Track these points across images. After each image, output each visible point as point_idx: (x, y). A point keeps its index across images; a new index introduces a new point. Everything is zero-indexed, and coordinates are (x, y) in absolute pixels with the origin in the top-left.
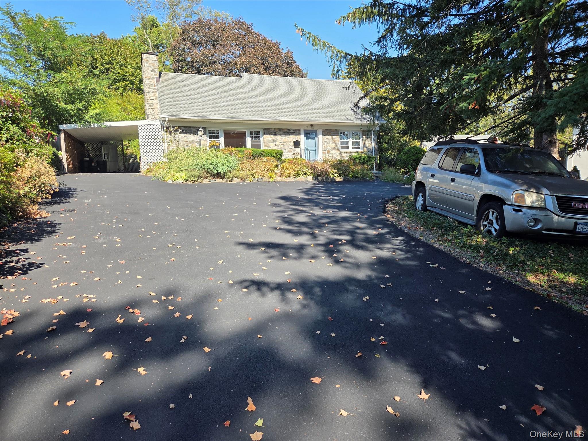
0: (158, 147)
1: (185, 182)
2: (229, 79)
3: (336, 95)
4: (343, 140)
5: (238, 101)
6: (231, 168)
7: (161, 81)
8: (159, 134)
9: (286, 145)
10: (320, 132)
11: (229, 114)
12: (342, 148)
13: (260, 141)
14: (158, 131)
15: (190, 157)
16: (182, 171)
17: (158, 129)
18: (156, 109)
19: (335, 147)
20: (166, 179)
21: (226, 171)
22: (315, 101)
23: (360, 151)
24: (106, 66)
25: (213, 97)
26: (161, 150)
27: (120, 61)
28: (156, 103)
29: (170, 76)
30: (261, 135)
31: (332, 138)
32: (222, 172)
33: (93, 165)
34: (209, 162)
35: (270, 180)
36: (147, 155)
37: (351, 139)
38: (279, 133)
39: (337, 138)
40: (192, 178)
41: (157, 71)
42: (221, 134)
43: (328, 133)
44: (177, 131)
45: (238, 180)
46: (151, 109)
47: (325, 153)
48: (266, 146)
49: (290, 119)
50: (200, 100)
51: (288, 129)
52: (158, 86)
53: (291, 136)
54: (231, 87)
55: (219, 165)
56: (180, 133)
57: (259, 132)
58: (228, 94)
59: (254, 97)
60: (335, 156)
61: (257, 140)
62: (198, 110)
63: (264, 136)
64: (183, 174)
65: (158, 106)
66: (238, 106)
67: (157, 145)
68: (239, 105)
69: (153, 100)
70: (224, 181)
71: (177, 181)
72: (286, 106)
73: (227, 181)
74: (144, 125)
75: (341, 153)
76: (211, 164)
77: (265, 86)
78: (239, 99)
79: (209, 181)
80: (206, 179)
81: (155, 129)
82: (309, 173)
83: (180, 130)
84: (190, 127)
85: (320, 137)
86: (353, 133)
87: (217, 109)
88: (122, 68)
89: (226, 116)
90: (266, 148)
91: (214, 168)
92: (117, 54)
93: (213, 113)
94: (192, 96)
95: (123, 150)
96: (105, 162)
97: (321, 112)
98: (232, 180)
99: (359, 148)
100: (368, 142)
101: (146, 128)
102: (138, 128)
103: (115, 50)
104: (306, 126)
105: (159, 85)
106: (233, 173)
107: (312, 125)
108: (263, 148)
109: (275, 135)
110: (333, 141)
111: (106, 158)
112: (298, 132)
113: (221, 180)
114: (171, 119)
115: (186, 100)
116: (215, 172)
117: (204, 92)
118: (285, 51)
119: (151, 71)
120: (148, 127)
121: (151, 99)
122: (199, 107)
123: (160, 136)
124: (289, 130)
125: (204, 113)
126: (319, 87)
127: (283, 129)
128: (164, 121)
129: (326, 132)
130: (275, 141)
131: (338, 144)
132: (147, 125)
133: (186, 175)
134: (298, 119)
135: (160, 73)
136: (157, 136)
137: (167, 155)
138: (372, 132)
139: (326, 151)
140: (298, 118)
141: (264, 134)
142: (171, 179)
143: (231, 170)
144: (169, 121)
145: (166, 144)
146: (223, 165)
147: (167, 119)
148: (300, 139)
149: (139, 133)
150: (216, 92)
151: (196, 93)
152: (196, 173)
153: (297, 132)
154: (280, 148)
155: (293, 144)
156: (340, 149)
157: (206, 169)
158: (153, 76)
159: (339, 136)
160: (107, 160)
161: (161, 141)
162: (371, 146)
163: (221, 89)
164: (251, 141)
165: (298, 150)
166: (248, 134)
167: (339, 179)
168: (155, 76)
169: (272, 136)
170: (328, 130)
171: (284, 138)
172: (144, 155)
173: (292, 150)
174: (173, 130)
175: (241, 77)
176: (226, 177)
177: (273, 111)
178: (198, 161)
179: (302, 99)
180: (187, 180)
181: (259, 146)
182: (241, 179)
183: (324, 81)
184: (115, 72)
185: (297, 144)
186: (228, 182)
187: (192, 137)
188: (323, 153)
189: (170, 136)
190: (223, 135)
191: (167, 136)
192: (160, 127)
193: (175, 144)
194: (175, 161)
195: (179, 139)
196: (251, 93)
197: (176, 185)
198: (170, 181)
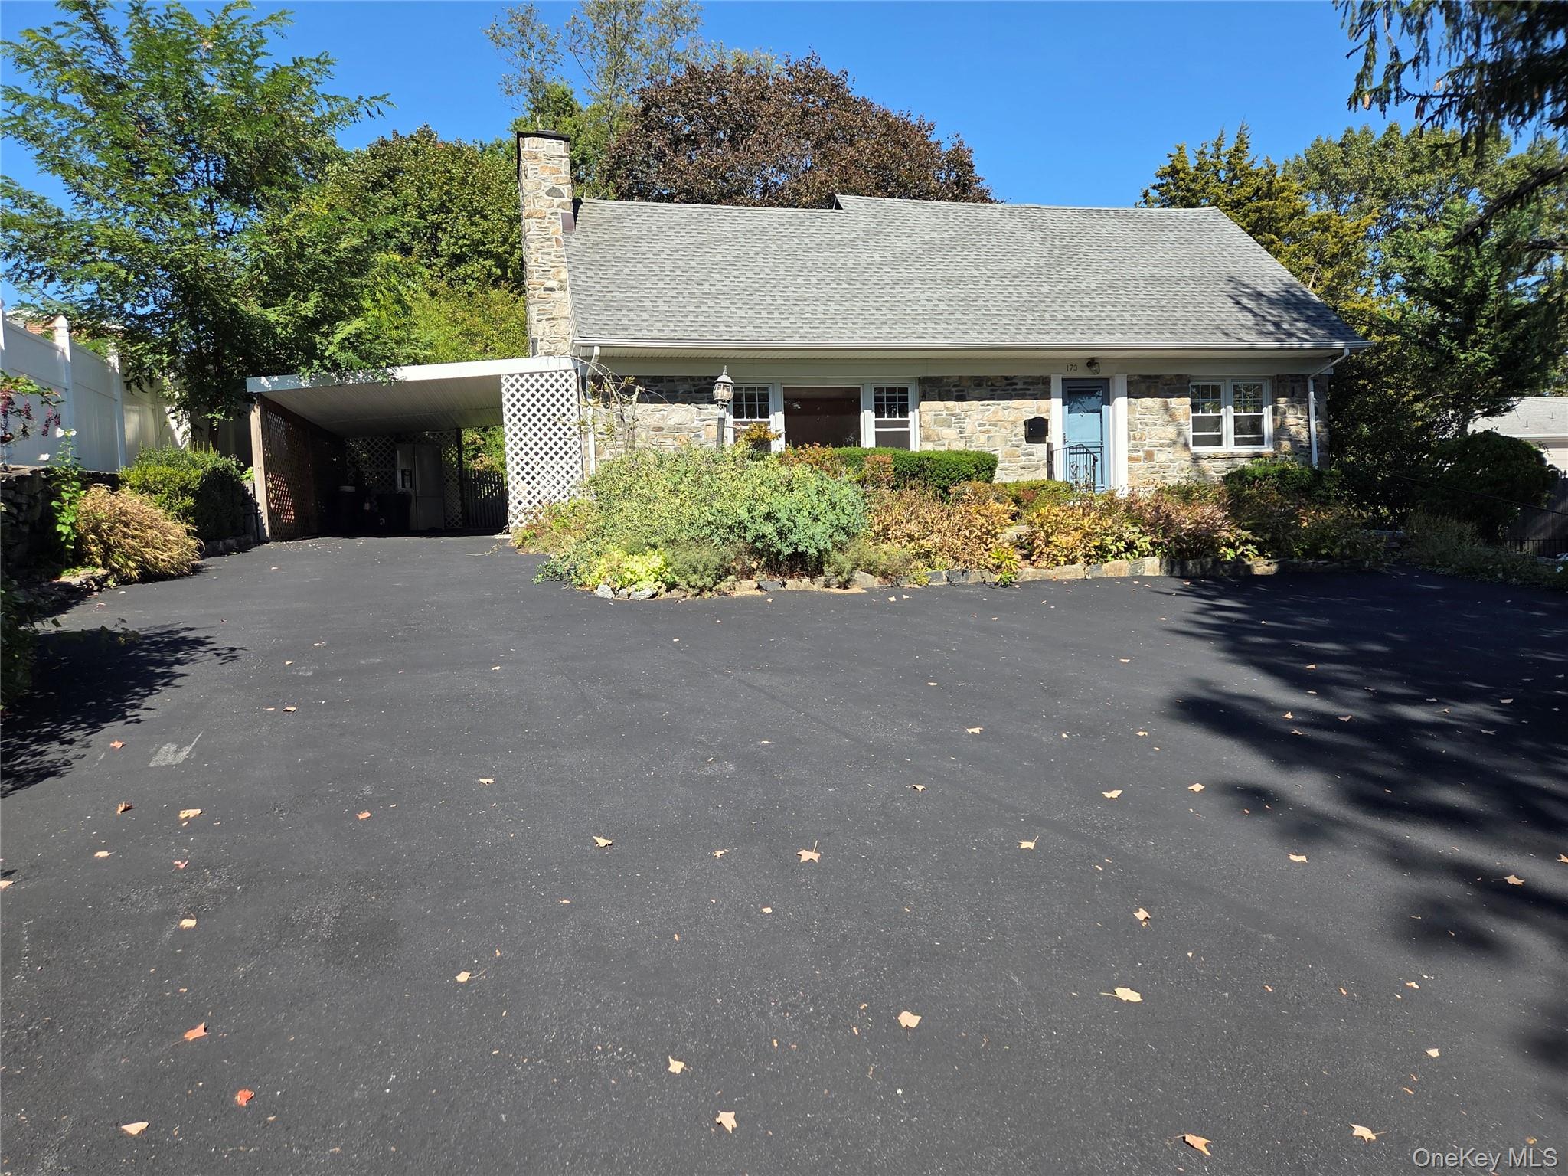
0: (566, 448)
1: (665, 595)
2: (801, 215)
3: (1167, 257)
4: (1200, 414)
5: (834, 285)
6: (847, 534)
7: (578, 228)
8: (567, 405)
9: (998, 434)
10: (1120, 383)
11: (807, 328)
12: (1197, 441)
13: (906, 424)
14: (567, 395)
15: (682, 487)
16: (654, 547)
17: (567, 385)
18: (562, 322)
19: (1174, 436)
20: (589, 581)
21: (830, 546)
22: (1099, 277)
23: (1267, 449)
24: (431, 218)
25: (750, 274)
26: (576, 458)
27: (471, 203)
28: (563, 303)
29: (608, 211)
30: (910, 402)
31: (1166, 408)
32: (812, 551)
33: (367, 506)
34: (763, 509)
35: (996, 578)
36: (528, 478)
37: (1231, 408)
38: (976, 393)
39: (1181, 405)
40: (693, 578)
41: (565, 194)
42: (776, 399)
43: (1148, 388)
44: (629, 391)
45: (874, 582)
46: (545, 323)
47: (1137, 460)
48: (926, 438)
49: (1019, 341)
50: (706, 285)
51: (1006, 378)
52: (568, 244)
53: (1016, 403)
54: (807, 241)
55: (800, 520)
56: (639, 401)
57: (905, 390)
58: (799, 264)
59: (886, 269)
60: (1176, 468)
61: (898, 419)
62: (701, 318)
63: (924, 405)
64: (656, 561)
65: (568, 311)
66: (837, 303)
67: (561, 444)
68: (837, 297)
69: (552, 289)
70: (817, 585)
71: (631, 589)
72: (1000, 298)
73: (827, 585)
74: (522, 375)
75: (1196, 459)
76: (769, 517)
77: (922, 234)
78: (837, 279)
79: (759, 587)
80: (749, 578)
81: (557, 386)
82: (1144, 543)
83: (638, 388)
84: (671, 379)
85: (1121, 403)
86: (1236, 388)
87: (764, 314)
88: (477, 219)
89: (797, 337)
90: (929, 447)
91: (781, 534)
92: (463, 182)
93: (750, 328)
94: (678, 272)
95: (460, 459)
96: (404, 500)
97: (1126, 315)
98: (848, 581)
99: (1260, 441)
100: (1294, 420)
101: (527, 386)
102: (500, 385)
103: (457, 172)
104: (1072, 364)
105: (571, 238)
106: (852, 554)
107: (1092, 363)
108: (916, 446)
109: (961, 398)
110: (1167, 418)
111: (408, 485)
112: (1041, 386)
113: (806, 580)
114: (610, 352)
115: (661, 285)
116: (787, 551)
117: (719, 257)
118: (947, 147)
119: (548, 194)
120: (532, 380)
121: (546, 289)
122: (704, 308)
123: (574, 410)
124: (1009, 381)
125: (722, 328)
126: (1104, 233)
127: (988, 379)
128: (588, 358)
129: (1143, 386)
130: (960, 421)
131: (1184, 428)
132: (532, 375)
133: (668, 565)
134: (1046, 341)
135: (577, 203)
136: (564, 410)
137: (594, 482)
138: (1311, 384)
139: (1141, 454)
140: (1047, 337)
141: (924, 397)
142: (609, 580)
143: (844, 538)
144: (602, 359)
145: (591, 436)
146: (816, 519)
147: (597, 351)
148: (1048, 411)
149: (504, 400)
150: (760, 261)
151: (693, 264)
152: (709, 555)
153: (1037, 388)
154: (979, 444)
155: (1022, 429)
156: (1191, 445)
157: (749, 539)
158: (553, 210)
159: (1188, 400)
160: (411, 491)
161: (575, 429)
162: (1305, 434)
163: (774, 247)
164: (878, 425)
165: (1040, 450)
166: (867, 397)
167: (1262, 566)
168: (560, 211)
169: (951, 404)
170: (1150, 377)
171: (992, 408)
172: (519, 478)
173: (1019, 451)
174: (617, 386)
175: (838, 207)
176: (826, 568)
177: (958, 315)
178: (717, 505)
179: (1053, 271)
180: (671, 586)
181: (903, 440)
182: (884, 575)
183: (1117, 212)
184: (455, 234)
185: (1037, 430)
186: (835, 590)
187: (678, 414)
188: (1130, 459)
189: (604, 410)
190: (781, 403)
191: (596, 413)
192: (573, 380)
193: (619, 437)
194: (624, 504)
195: (635, 420)
196: (877, 256)
197: (631, 607)
198: (604, 591)
